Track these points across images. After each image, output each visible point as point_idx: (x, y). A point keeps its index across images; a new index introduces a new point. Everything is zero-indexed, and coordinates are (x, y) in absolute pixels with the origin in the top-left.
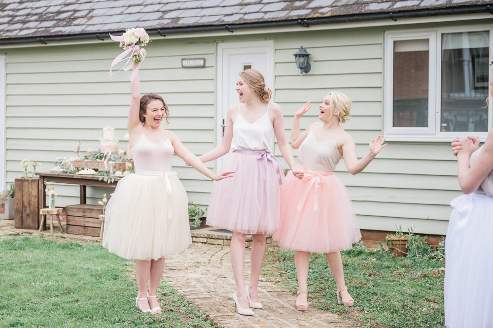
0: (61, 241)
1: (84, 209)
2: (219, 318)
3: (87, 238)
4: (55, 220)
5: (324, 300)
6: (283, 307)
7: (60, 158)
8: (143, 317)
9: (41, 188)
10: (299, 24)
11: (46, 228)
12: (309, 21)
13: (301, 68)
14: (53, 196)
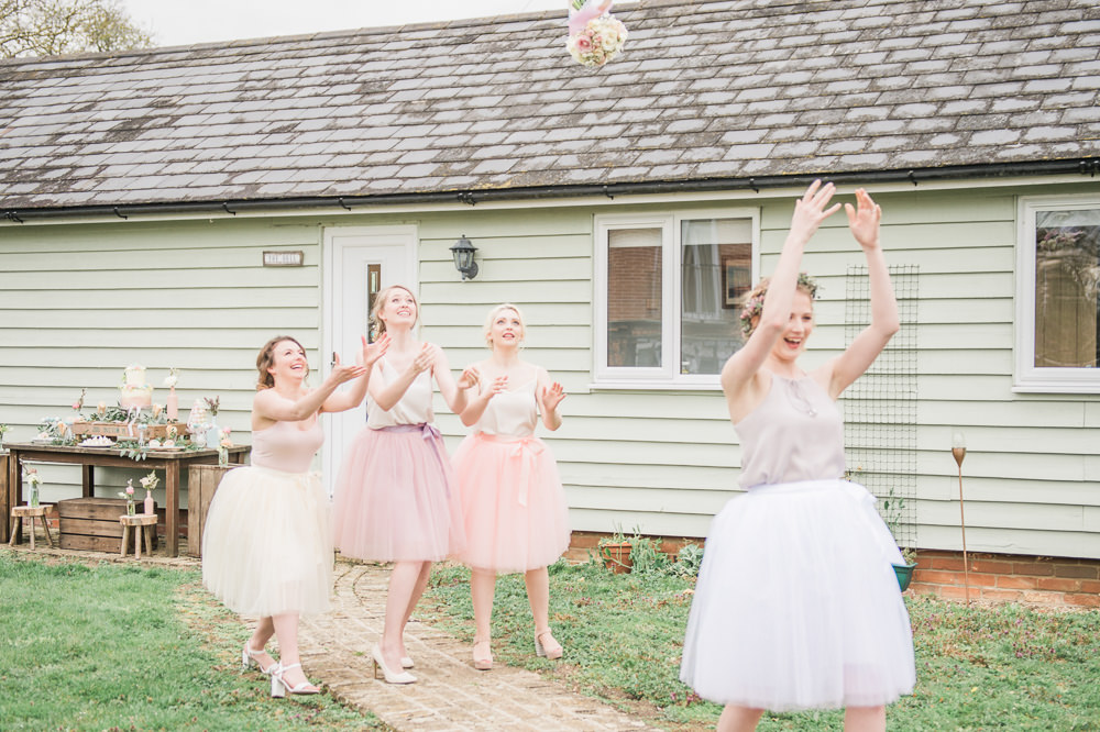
0: (50, 562)
1: (92, 505)
2: (345, 688)
3: (96, 555)
4: (39, 525)
5: (513, 651)
6: (450, 665)
7: (47, 418)
8: (216, 693)
9: (13, 469)
10: (459, 199)
11: (21, 539)
12: (476, 195)
13: (463, 271)
14: (35, 484)
